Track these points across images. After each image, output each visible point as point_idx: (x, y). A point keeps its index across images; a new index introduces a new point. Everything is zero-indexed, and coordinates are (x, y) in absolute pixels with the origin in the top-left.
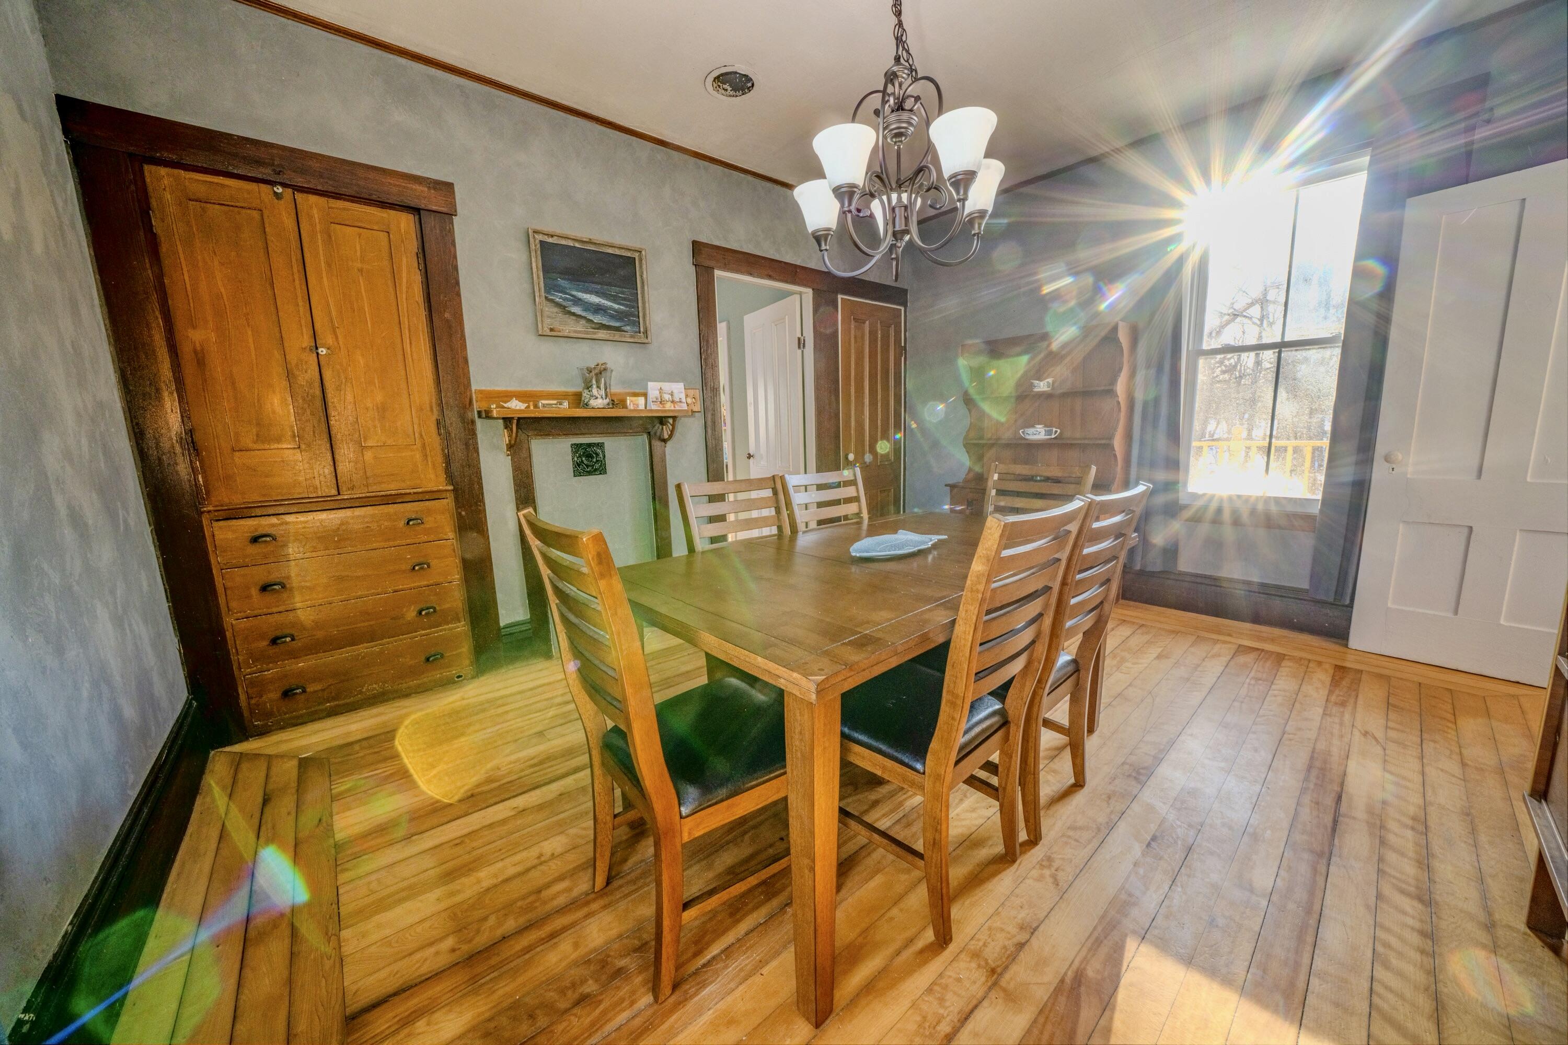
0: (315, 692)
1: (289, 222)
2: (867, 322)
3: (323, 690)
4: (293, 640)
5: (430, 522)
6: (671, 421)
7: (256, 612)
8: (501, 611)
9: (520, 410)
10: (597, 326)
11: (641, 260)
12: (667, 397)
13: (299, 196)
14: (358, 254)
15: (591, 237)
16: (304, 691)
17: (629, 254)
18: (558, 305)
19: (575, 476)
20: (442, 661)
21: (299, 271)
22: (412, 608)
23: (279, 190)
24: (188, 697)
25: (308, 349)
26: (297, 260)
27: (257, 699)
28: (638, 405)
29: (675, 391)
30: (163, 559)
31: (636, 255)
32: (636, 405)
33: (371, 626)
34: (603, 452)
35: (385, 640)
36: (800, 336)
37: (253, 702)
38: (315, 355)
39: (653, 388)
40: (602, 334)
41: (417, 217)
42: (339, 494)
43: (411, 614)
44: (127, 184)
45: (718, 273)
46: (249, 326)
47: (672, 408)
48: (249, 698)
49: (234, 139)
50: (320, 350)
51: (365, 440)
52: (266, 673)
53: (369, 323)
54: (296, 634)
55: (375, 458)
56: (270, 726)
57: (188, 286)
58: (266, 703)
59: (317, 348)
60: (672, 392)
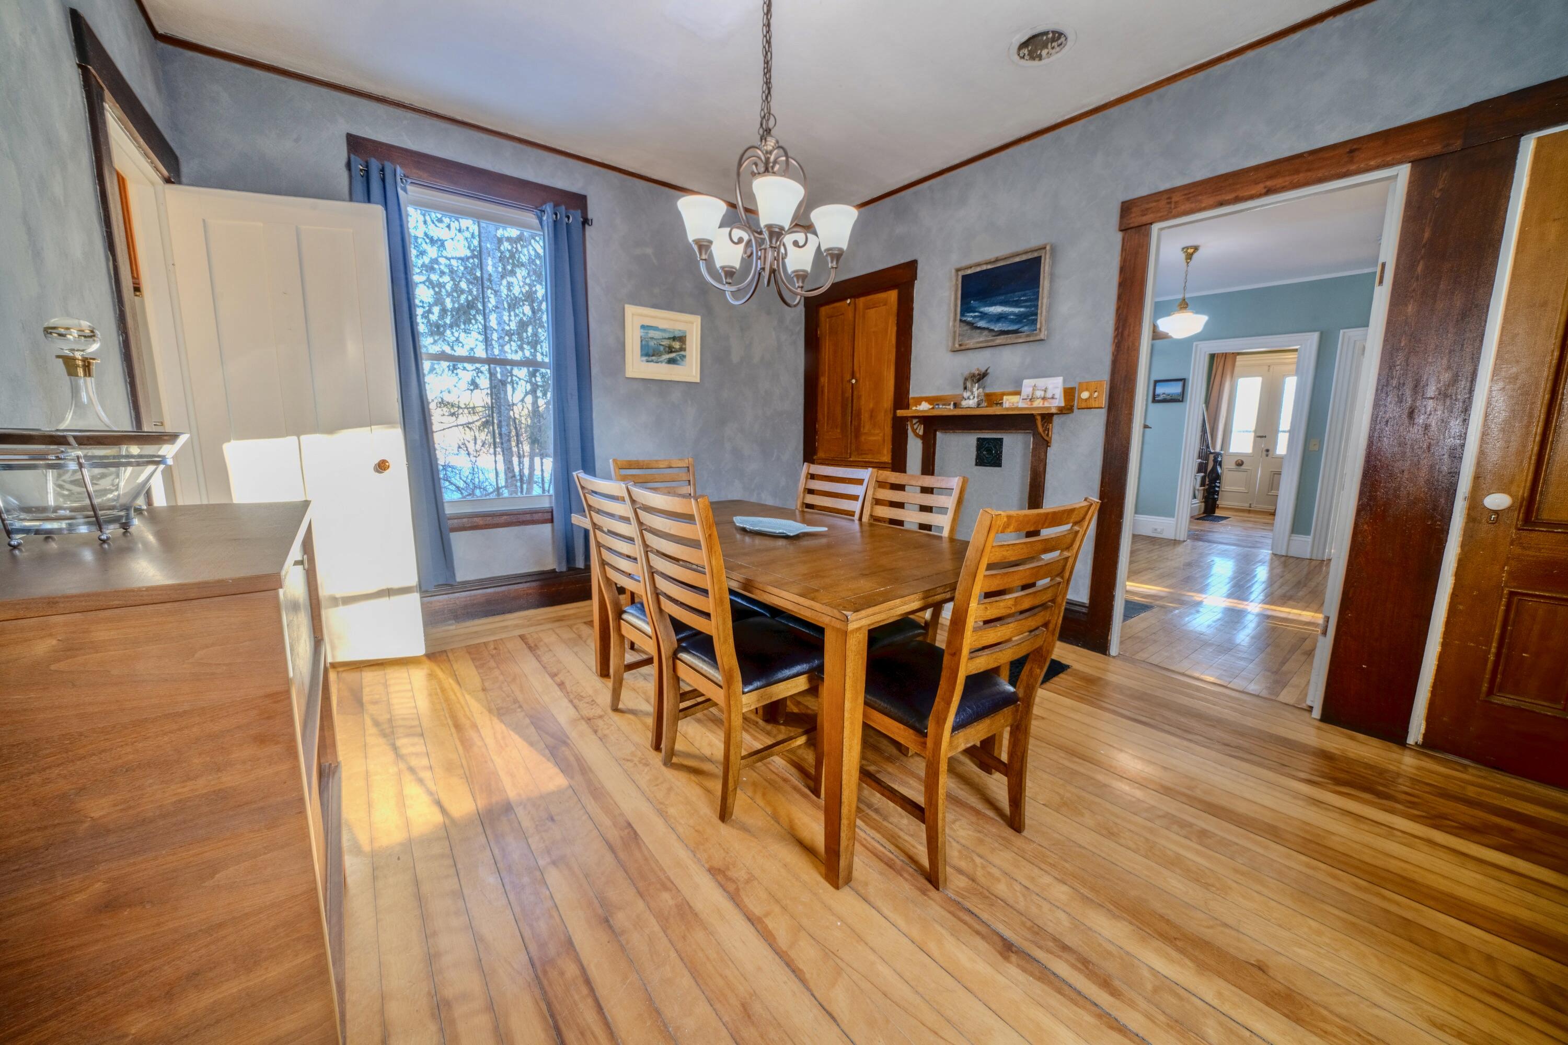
1: (851, 316)
10: (997, 334)
11: (1046, 256)
12: (1039, 393)
13: (857, 300)
17: (1037, 256)
19: (976, 465)
25: (849, 381)
26: (851, 335)
29: (1050, 387)
31: (1043, 253)
32: (1012, 403)
34: (1001, 446)
38: (851, 384)
39: (1028, 386)
40: (1000, 340)
41: (899, 290)
45: (1158, 227)
50: (852, 381)
51: (863, 429)
55: (865, 439)
60: (1046, 388)
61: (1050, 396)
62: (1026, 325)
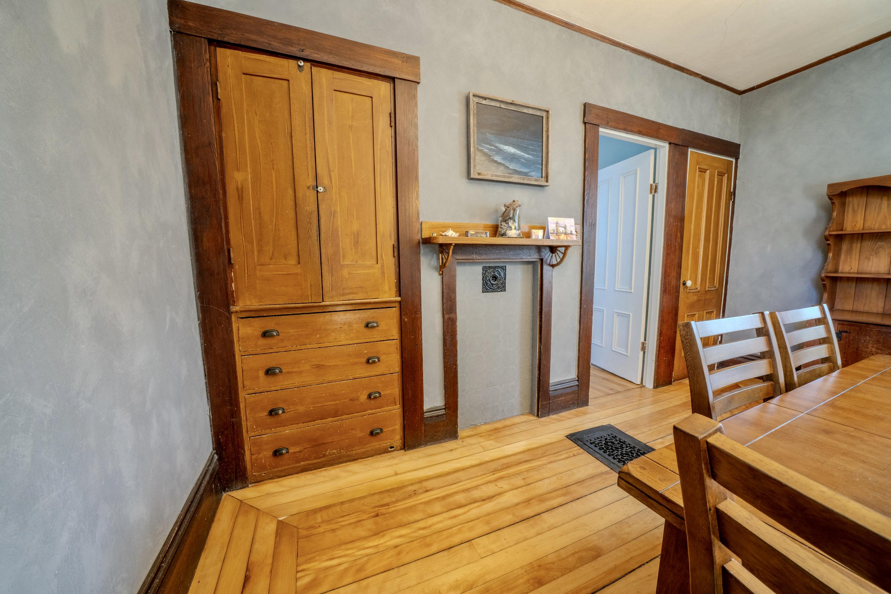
0: (295, 453)
1: (306, 89)
2: (708, 171)
3: (300, 452)
4: (283, 412)
5: (383, 326)
6: (562, 250)
7: (261, 390)
8: (426, 399)
9: (454, 238)
10: (512, 172)
11: (548, 118)
12: (561, 230)
13: (314, 69)
14: (350, 113)
15: (514, 100)
16: (288, 452)
17: (538, 113)
18: (486, 154)
19: (483, 292)
20: (382, 435)
21: (310, 126)
22: (365, 392)
23: (302, 63)
24: (212, 452)
25: (311, 187)
26: (309, 118)
27: (257, 455)
28: (538, 236)
29: (568, 225)
30: (205, 346)
31: (544, 114)
33: (336, 404)
34: (505, 274)
35: (344, 416)
36: (652, 183)
37: (253, 457)
38: (316, 192)
39: (552, 223)
40: (515, 178)
41: (392, 85)
42: (323, 301)
43: (363, 397)
44: (205, 61)
45: (601, 130)
46: (273, 169)
47: (565, 238)
48: (252, 454)
49: (275, 26)
50: (319, 188)
51: (343, 260)
52: (264, 436)
53: (353, 168)
54: (285, 408)
55: (350, 273)
56: (263, 476)
57: (237, 139)
58: (262, 459)
59: (317, 188)
60: (565, 226)
61: (569, 232)
62: (534, 171)
